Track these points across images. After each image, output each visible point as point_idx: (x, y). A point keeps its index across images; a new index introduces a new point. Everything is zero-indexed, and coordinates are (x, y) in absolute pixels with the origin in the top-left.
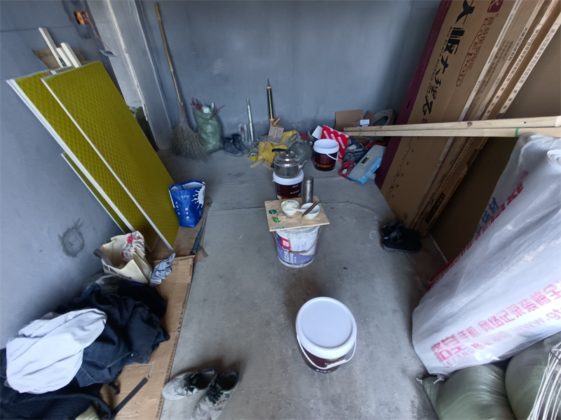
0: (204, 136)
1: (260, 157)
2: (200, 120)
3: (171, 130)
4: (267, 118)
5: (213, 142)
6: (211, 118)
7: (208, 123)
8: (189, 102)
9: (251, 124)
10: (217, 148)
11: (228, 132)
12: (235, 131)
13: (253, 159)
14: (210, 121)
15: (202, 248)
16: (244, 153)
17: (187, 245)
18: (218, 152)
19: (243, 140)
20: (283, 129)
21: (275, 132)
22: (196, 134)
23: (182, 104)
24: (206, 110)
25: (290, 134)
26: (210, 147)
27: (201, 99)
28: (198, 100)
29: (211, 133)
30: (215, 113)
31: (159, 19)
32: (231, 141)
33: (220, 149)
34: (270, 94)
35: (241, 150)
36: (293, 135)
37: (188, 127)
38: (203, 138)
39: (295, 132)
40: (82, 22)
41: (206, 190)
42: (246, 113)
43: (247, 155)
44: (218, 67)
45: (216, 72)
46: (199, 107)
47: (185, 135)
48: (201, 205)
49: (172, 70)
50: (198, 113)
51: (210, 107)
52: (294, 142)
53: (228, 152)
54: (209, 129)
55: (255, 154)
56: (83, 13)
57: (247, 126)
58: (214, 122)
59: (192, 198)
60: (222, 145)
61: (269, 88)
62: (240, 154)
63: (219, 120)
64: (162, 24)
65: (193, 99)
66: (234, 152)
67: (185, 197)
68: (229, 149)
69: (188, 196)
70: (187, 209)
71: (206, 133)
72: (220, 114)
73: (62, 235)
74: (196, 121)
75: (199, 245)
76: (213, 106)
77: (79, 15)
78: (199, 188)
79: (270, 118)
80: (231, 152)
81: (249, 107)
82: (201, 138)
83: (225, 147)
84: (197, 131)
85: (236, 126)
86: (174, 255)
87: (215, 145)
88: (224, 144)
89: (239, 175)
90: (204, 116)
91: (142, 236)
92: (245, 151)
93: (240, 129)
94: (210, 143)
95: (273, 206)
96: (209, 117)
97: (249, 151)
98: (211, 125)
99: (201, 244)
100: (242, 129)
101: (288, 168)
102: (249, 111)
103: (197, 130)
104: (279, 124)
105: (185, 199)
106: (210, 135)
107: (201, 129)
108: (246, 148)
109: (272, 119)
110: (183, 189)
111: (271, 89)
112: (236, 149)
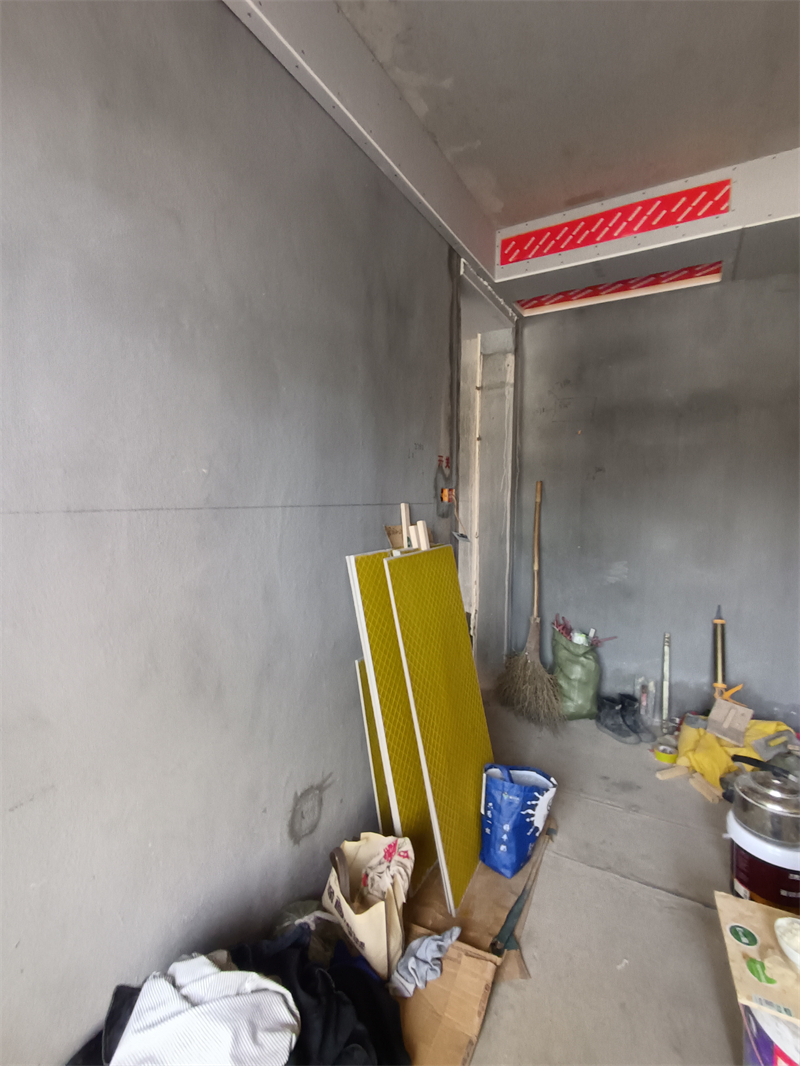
0: (562, 682)
1: (683, 761)
2: (563, 654)
3: (505, 658)
4: (705, 679)
5: (577, 700)
6: (584, 655)
7: (577, 663)
8: (549, 618)
9: (666, 684)
10: (585, 712)
11: (611, 688)
12: (628, 689)
13: (665, 759)
14: (582, 659)
15: (517, 946)
16: (641, 741)
17: (488, 919)
18: (582, 721)
19: (642, 712)
20: (750, 712)
21: (726, 712)
22: (548, 676)
23: (538, 620)
24: (579, 639)
25: (770, 728)
26: (571, 706)
27: (572, 619)
28: (567, 618)
29: (580, 681)
30: (594, 646)
31: (538, 500)
32: (618, 707)
33: (589, 716)
34: (719, 635)
35: (635, 732)
36: (779, 734)
37: (538, 661)
38: (561, 687)
39: (784, 727)
40: (446, 499)
41: (555, 800)
42: (659, 660)
43: (649, 746)
44: (618, 572)
45: (612, 580)
46: (567, 631)
47: (529, 673)
48: (537, 829)
49: (536, 568)
50: (563, 640)
51: (587, 635)
52: (782, 750)
53: (606, 726)
54: (577, 672)
55: (669, 749)
56: (450, 490)
57: (656, 685)
58: (590, 663)
59: (525, 807)
60: (595, 710)
61: (719, 622)
62: (632, 738)
63: (598, 660)
64: (539, 507)
65: (557, 615)
66: (617, 731)
67: (509, 798)
68: (609, 722)
69: (517, 800)
70: (507, 827)
71: (568, 679)
72: (602, 650)
73: (299, 794)
74: (554, 653)
75: (512, 934)
76: (592, 634)
77: (446, 492)
78: (542, 790)
79: (715, 680)
80: (613, 730)
81: (666, 649)
82: (556, 685)
83: (602, 715)
84: (551, 671)
85: (632, 678)
86: (457, 931)
87: (581, 706)
88: (600, 708)
89: (627, 786)
90: (572, 649)
91: (411, 854)
92: (644, 736)
93: (638, 687)
94: (571, 700)
95: (742, 916)
96: (581, 651)
97: (655, 738)
98: (583, 666)
99: (517, 932)
100: (644, 688)
101: (775, 817)
102: (667, 657)
103: (552, 669)
104: (740, 699)
105: (510, 803)
106: (576, 684)
107: (561, 670)
108: (648, 730)
109: (720, 684)
110: (512, 781)
111: (723, 626)
112: (624, 727)
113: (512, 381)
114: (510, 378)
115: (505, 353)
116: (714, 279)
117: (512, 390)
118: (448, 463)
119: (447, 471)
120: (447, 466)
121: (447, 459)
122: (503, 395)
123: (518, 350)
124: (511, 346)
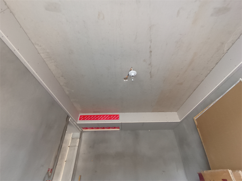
113: (78, 145)
114: (77, 145)
115: (77, 138)
116: (119, 130)
117: (77, 148)
118: (51, 171)
119: (50, 174)
120: (51, 172)
121: (51, 170)
122: (75, 149)
123: (80, 138)
124: (79, 137)
